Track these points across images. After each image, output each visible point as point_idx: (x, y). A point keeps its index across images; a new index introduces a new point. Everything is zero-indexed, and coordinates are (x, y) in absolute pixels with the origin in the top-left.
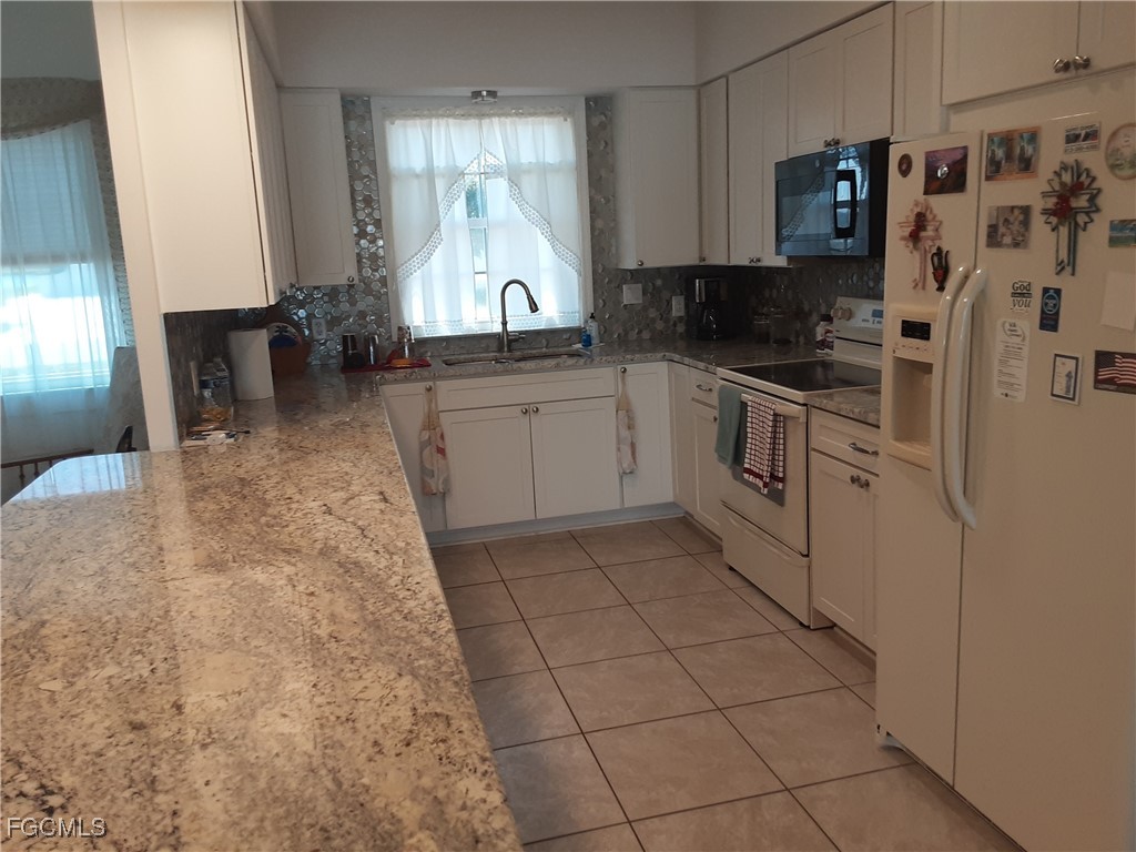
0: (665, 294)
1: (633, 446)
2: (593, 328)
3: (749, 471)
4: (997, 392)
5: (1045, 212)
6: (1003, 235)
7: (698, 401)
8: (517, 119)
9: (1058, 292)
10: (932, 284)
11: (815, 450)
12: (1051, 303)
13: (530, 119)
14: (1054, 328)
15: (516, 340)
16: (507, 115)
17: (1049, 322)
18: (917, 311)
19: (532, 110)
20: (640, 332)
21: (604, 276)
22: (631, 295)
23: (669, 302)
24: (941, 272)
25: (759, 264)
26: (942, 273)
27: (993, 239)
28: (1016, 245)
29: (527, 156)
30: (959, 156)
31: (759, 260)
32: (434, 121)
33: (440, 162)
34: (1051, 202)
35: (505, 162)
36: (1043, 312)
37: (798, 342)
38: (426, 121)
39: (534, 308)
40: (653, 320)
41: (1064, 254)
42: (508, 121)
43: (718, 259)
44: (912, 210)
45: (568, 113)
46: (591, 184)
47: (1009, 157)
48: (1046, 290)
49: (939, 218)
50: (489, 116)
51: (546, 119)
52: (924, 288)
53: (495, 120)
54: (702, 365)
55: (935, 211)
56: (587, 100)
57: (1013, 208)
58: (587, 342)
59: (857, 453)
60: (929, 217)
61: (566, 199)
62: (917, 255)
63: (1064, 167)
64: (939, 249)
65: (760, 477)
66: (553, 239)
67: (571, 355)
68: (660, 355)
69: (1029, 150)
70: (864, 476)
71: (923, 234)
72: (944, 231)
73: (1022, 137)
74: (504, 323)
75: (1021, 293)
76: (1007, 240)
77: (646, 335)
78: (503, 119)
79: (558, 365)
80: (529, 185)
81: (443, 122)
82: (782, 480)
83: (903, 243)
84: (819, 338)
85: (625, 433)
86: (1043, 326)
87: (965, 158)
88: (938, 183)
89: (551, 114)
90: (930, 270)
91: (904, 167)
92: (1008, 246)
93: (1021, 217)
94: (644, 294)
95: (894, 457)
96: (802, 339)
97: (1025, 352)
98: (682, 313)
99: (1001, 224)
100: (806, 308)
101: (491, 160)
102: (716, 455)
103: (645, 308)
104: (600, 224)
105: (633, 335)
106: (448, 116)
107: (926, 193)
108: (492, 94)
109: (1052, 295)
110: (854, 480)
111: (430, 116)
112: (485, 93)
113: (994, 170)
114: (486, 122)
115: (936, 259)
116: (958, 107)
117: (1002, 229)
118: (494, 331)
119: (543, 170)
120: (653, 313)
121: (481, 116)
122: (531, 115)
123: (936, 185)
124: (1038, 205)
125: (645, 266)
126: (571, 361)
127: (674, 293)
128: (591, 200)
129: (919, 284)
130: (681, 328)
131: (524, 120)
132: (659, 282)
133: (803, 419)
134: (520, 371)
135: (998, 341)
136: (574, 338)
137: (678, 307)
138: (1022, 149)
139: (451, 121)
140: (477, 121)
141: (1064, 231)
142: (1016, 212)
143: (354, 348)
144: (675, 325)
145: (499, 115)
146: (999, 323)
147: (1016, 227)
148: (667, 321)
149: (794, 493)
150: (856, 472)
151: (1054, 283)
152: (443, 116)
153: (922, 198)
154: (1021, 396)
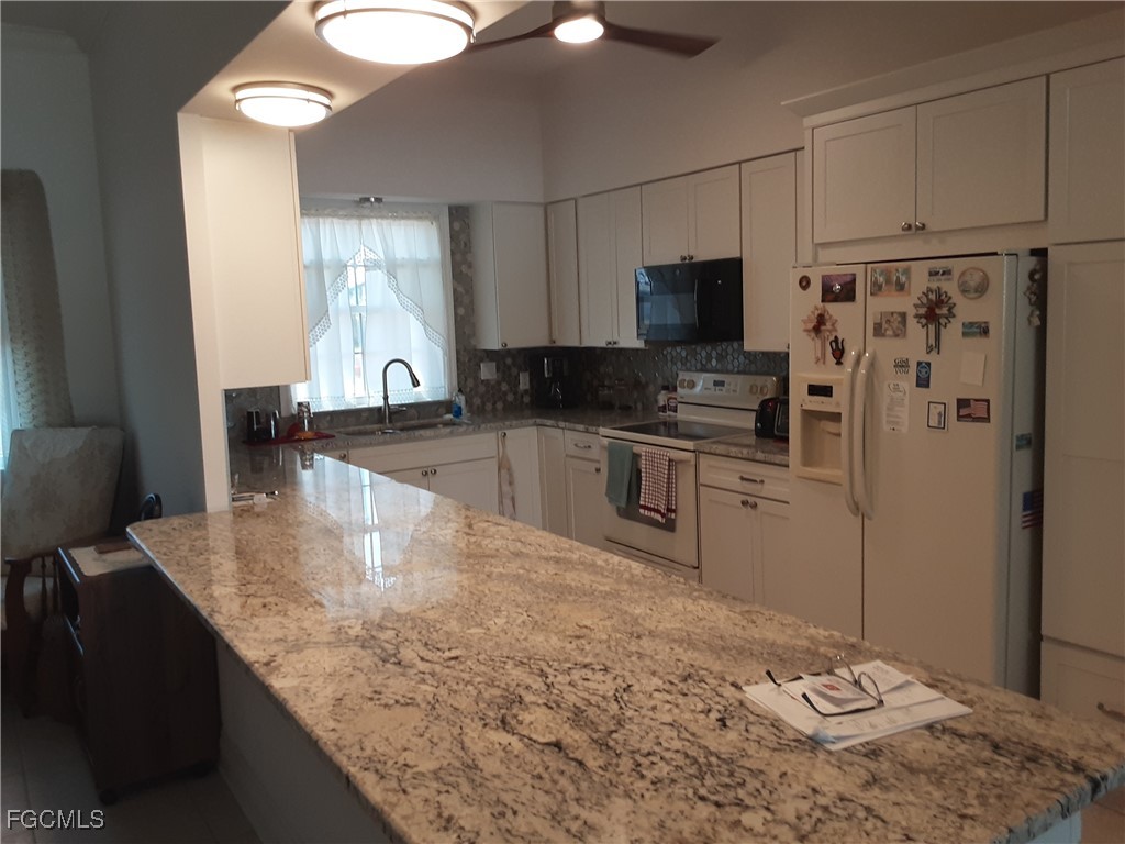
0: (514, 371)
1: (513, 499)
2: (461, 400)
3: (645, 507)
4: (886, 428)
5: (917, 316)
6: (886, 330)
7: (573, 457)
8: (391, 221)
9: (929, 364)
10: (831, 360)
11: (702, 485)
12: (924, 371)
13: (403, 222)
14: (928, 386)
15: (396, 413)
16: (383, 217)
17: (923, 382)
18: (820, 378)
19: (405, 215)
20: (494, 404)
21: (466, 356)
22: (487, 372)
23: (517, 377)
24: (839, 352)
25: (615, 346)
26: (839, 354)
27: (878, 331)
28: (897, 336)
29: (401, 253)
30: (849, 279)
31: (615, 343)
32: (321, 220)
33: (327, 256)
34: (923, 311)
35: (383, 257)
36: (918, 376)
37: (636, 408)
38: (313, 220)
39: (416, 383)
40: (505, 394)
41: (932, 341)
42: (385, 222)
43: (571, 341)
44: (813, 313)
45: (435, 218)
46: (454, 277)
47: (888, 281)
48: (919, 363)
49: (835, 317)
50: (369, 217)
51: (416, 223)
52: (824, 363)
53: (374, 221)
54: (581, 427)
55: (831, 313)
56: (450, 208)
57: (892, 314)
58: (458, 413)
59: (744, 482)
60: (827, 316)
61: (434, 290)
62: (818, 342)
63: (930, 290)
64: (836, 337)
65: (658, 511)
66: (425, 324)
67: (446, 424)
68: (531, 421)
69: (903, 279)
70: (751, 500)
71: (823, 328)
72: (838, 326)
73: (897, 271)
74: (386, 398)
75: (902, 365)
76: (889, 332)
77: (500, 405)
78: (379, 220)
79: (451, 433)
80: (403, 276)
81: (329, 220)
82: (674, 511)
83: (806, 333)
84: (661, 403)
85: (506, 488)
86: (918, 385)
87: (854, 280)
88: (833, 296)
89: (419, 218)
90: (829, 350)
91: (804, 284)
92: (890, 336)
93: (899, 319)
94: (498, 370)
95: (805, 478)
96: (639, 406)
97: (907, 401)
98: (527, 387)
99: (884, 323)
100: (643, 380)
101: (371, 256)
102: (606, 499)
103: (499, 383)
104: (461, 311)
105: (489, 406)
106: (333, 217)
107: (823, 301)
108: (378, 200)
109: (924, 366)
110: (744, 503)
111: (318, 215)
112: (373, 199)
113: (877, 289)
114: (365, 222)
115: (834, 344)
116: (825, 245)
117: (885, 326)
118: (376, 405)
119: (418, 265)
120: (504, 387)
121: (361, 217)
122: (403, 218)
123: (831, 297)
124: (911, 312)
125: (509, 347)
126: (448, 430)
127: (520, 370)
128: (455, 291)
129: (821, 360)
130: (527, 399)
131: (397, 222)
132: (509, 361)
133: (693, 462)
134: (421, 438)
135: (885, 397)
136: (442, 410)
137: (524, 382)
138: (898, 278)
139: (335, 220)
140: (358, 222)
141: (932, 328)
142: (895, 316)
143: (258, 423)
144: (522, 396)
145: (377, 217)
146: (886, 384)
147: (895, 325)
148: (515, 394)
149: (685, 520)
150: (744, 498)
151: (925, 358)
152: (329, 215)
153: (821, 305)
154: (904, 430)
